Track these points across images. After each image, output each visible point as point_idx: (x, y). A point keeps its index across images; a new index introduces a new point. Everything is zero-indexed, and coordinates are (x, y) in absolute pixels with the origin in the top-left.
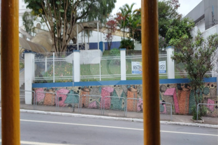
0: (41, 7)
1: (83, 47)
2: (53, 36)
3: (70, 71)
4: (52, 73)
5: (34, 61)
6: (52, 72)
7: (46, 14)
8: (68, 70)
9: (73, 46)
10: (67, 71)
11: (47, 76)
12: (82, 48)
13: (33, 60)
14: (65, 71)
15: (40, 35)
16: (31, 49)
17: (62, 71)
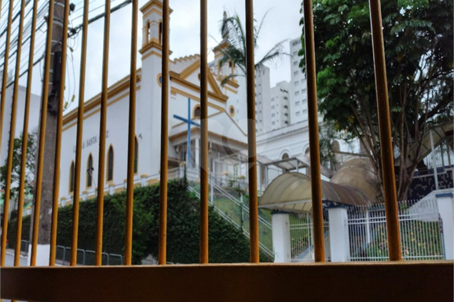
0: (351, 112)
1: (446, 178)
2: (378, 165)
3: (423, 242)
4: (381, 246)
5: (347, 222)
6: (382, 243)
7: (361, 124)
8: (420, 239)
9: (422, 181)
10: (416, 242)
11: (377, 256)
12: (444, 181)
13: (345, 221)
14: (412, 240)
15: (350, 167)
16: (340, 200)
17: (406, 242)
